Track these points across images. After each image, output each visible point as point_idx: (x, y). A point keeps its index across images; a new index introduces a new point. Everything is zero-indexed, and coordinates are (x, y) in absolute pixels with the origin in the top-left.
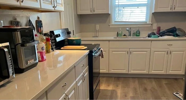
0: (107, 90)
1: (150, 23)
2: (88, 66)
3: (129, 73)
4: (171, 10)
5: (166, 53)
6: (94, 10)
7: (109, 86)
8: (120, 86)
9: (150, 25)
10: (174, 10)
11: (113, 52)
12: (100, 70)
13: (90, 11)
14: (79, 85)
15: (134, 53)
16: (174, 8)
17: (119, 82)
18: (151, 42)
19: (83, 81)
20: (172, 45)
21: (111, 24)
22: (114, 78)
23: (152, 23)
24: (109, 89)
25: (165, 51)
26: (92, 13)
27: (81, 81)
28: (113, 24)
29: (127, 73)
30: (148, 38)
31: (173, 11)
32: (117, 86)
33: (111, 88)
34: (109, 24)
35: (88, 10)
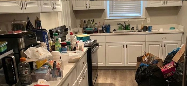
0: (105, 83)
1: (144, 17)
2: (87, 63)
3: (125, 66)
4: (163, 5)
5: (161, 45)
6: (89, 6)
7: (107, 79)
8: (118, 79)
9: (144, 19)
10: (166, 4)
11: (109, 46)
12: (98, 64)
13: (86, 8)
14: (79, 83)
15: (130, 46)
16: (166, 3)
17: (116, 75)
18: (146, 36)
19: (83, 79)
20: (166, 38)
21: (106, 19)
22: (111, 70)
23: (145, 17)
24: (107, 82)
25: (160, 44)
26: (87, 9)
27: (82, 79)
28: (108, 18)
29: (124, 65)
30: (142, 32)
31: (165, 6)
32: (115, 79)
33: (109, 81)
34: (105, 19)
35: (84, 6)
